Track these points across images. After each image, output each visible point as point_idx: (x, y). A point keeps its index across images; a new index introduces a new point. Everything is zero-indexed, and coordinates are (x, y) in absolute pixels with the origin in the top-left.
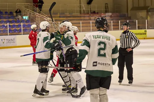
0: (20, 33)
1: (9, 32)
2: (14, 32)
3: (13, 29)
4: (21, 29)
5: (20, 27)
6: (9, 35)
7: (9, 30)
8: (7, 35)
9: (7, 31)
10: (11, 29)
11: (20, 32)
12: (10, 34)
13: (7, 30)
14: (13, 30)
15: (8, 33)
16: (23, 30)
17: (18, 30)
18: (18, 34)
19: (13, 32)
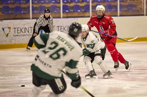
0: (87, 14)
1: (63, 12)
2: (74, 11)
3: (72, 5)
4: (89, 6)
5: (86, 2)
6: (63, 17)
7: (63, 6)
8: (60, 18)
9: (60, 9)
10: (68, 4)
11: (85, 12)
12: (65, 16)
13: (60, 7)
14: (72, 8)
15: (60, 12)
16: (92, 6)
17: (82, 7)
18: (82, 15)
19: (72, 11)
